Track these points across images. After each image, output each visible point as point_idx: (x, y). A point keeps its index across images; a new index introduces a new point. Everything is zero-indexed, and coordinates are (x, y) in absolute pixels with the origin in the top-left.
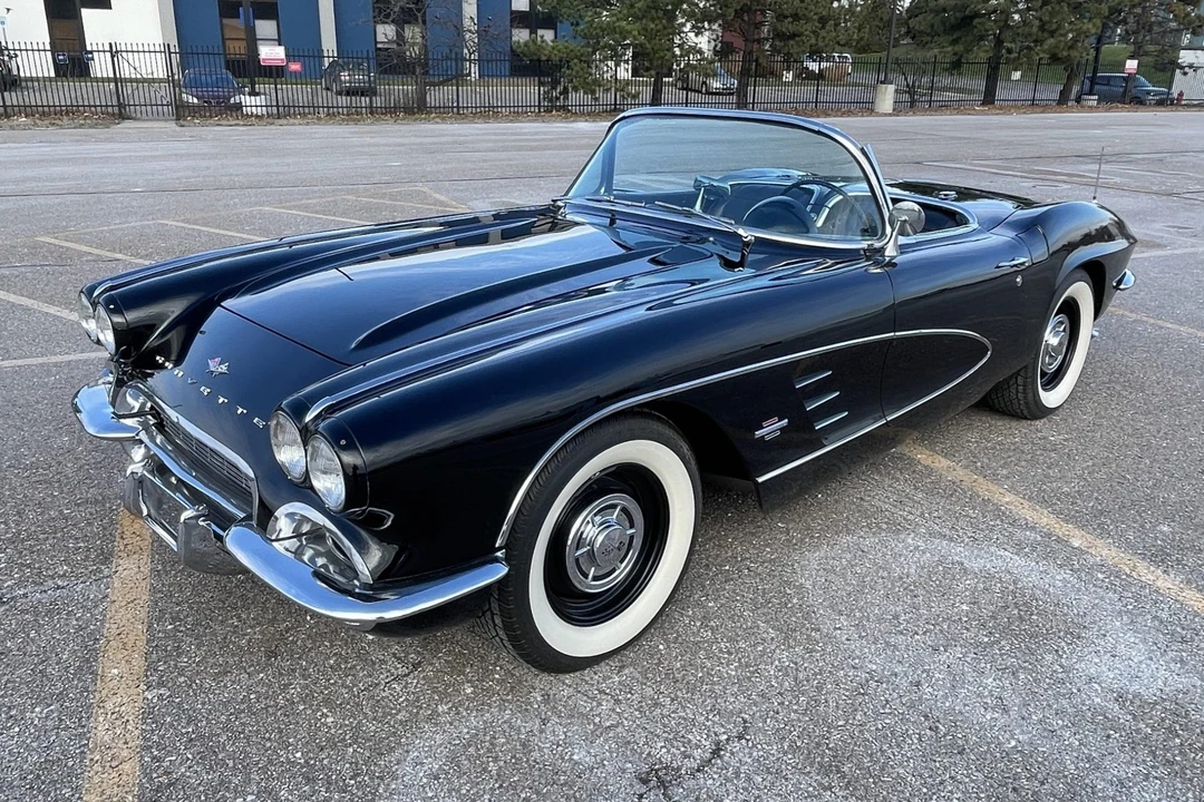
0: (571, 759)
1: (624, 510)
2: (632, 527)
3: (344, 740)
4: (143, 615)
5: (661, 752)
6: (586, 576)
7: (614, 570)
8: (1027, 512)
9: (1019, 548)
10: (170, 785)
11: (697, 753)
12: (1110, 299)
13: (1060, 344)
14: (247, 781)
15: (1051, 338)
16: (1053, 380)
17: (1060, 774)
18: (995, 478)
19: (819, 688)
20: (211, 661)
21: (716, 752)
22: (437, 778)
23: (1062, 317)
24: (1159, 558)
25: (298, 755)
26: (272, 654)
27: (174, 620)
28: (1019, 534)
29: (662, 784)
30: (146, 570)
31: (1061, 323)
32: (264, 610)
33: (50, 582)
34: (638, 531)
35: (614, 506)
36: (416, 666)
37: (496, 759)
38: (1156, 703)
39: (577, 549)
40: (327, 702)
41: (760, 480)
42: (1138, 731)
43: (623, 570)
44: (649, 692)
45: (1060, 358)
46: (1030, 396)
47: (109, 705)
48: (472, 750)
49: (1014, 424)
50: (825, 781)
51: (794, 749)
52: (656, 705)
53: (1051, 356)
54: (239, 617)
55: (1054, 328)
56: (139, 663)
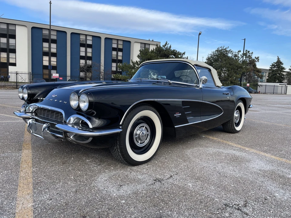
0: (138, 178)
1: (146, 127)
2: (148, 132)
3: (83, 175)
4: (31, 158)
5: (158, 176)
6: (138, 143)
7: (144, 142)
8: (235, 145)
9: (234, 150)
10: (40, 182)
11: (167, 177)
12: (248, 110)
13: (238, 116)
14: (60, 181)
15: (236, 115)
16: (238, 125)
17: (249, 180)
18: (227, 141)
19: (193, 168)
20: (49, 164)
21: (171, 176)
22: (106, 180)
23: (238, 110)
24: (265, 152)
25: (72, 177)
26: (63, 164)
27: (38, 159)
28: (234, 148)
29: (159, 181)
30: (31, 152)
31: (238, 112)
32: (61, 157)
33: (7, 153)
34: (149, 133)
35: (144, 126)
36: (99, 165)
37: (120, 178)
38: (268, 171)
39: (136, 135)
40: (78, 170)
41: (175, 127)
42: (265, 175)
43: (146, 142)
44: (154, 168)
45: (239, 119)
46: (233, 128)
47: (24, 171)
48: (114, 176)
49: (230, 134)
50: (197, 181)
51: (188, 176)
52: (156, 170)
53: (236, 119)
54: (55, 158)
55: (236, 113)
56: (30, 165)
